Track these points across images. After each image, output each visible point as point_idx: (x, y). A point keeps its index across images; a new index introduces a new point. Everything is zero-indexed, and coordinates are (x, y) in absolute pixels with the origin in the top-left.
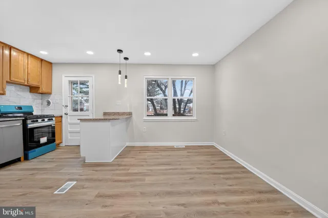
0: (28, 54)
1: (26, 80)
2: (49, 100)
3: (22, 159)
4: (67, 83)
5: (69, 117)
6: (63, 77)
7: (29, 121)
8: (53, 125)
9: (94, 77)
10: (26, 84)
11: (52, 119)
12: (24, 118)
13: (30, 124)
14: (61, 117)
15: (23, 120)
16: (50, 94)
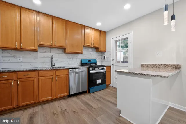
0: (93, 29)
1: (92, 44)
2: (105, 55)
3: (87, 92)
4: (114, 42)
5: (115, 67)
6: (112, 39)
7: (91, 69)
8: (105, 72)
9: (132, 33)
10: (92, 46)
11: (104, 68)
12: (88, 67)
13: (91, 71)
14: (111, 66)
15: (88, 68)
16: (105, 51)
